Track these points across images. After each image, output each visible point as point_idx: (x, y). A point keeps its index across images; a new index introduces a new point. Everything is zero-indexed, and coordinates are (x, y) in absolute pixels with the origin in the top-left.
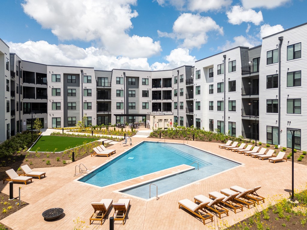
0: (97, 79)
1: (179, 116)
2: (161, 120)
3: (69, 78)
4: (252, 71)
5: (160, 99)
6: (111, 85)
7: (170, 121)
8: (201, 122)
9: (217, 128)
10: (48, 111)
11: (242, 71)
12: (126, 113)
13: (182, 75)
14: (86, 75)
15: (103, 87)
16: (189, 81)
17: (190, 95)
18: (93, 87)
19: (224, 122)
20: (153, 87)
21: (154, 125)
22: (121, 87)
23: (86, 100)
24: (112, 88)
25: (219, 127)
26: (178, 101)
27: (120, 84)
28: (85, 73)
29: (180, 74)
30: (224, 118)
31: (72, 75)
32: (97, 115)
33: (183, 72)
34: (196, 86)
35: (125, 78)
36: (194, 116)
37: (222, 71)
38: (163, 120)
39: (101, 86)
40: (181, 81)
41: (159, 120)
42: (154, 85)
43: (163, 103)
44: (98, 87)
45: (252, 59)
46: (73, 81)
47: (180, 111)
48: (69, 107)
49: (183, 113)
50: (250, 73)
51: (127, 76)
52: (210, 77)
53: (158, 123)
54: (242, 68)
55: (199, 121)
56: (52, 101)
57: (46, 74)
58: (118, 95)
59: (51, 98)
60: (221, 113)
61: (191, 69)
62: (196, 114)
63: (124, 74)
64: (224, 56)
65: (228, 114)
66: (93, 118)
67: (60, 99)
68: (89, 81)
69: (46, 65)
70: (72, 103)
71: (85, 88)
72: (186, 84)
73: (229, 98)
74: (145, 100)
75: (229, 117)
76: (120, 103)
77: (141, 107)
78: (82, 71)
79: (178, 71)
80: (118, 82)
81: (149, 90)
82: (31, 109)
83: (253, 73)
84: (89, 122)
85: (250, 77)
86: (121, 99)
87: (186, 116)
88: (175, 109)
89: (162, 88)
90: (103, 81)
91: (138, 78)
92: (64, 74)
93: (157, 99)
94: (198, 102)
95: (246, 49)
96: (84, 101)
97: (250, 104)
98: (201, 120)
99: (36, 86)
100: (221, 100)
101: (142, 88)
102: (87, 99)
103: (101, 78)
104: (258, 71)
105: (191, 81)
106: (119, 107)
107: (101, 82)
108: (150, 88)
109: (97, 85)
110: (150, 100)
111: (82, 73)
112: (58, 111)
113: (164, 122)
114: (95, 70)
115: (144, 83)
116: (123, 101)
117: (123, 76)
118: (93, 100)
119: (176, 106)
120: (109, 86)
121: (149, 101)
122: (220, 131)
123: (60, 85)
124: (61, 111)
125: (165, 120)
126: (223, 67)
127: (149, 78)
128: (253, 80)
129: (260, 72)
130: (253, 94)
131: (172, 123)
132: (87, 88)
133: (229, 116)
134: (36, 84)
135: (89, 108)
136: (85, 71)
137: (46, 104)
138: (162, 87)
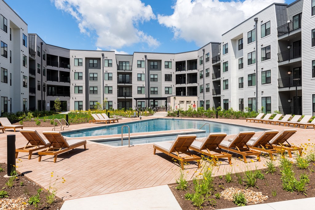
0: (118, 63)
1: (206, 99)
2: (182, 102)
3: (91, 62)
4: (291, 29)
5: (185, 83)
6: (132, 69)
7: (193, 103)
8: (229, 102)
9: (248, 107)
10: (71, 95)
11: (279, 32)
12: (147, 97)
13: (207, 54)
14: (107, 59)
15: (124, 71)
16: (215, 59)
17: (217, 74)
18: (113, 70)
19: (256, 99)
20: (176, 71)
21: (175, 107)
22: (143, 70)
23: (106, 84)
24: (132, 71)
25: (250, 105)
26: (204, 84)
27: (141, 67)
28: (106, 56)
29: (205, 53)
30: (256, 94)
31: (93, 59)
32: (118, 99)
33: (209, 49)
34: (223, 62)
35: (147, 61)
36: (221, 97)
37: (254, 38)
38: (185, 102)
39: (122, 70)
40: (207, 60)
41: (180, 101)
42: (178, 69)
43: (187, 87)
44: (119, 71)
45: (292, 17)
46: (95, 65)
47: (206, 94)
48: (90, 91)
49: (209, 96)
50: (289, 32)
51: (148, 59)
52: (239, 50)
53: (179, 104)
54: (278, 28)
55: (227, 102)
56: (74, 85)
57: (69, 59)
58: (140, 79)
59: (74, 82)
60: (253, 88)
61: (218, 46)
62: (224, 94)
63: (146, 57)
64: (255, 20)
65: (261, 87)
66: (113, 103)
67: (82, 83)
68: (110, 65)
69: (70, 50)
70: (93, 87)
71: (105, 72)
72: (213, 63)
73: (262, 69)
74: (168, 84)
75: (262, 92)
76: (141, 87)
77: (163, 92)
78: (103, 55)
79: (204, 51)
80: (139, 66)
81: (172, 73)
82: (56, 92)
83: (293, 30)
84: (110, 106)
85: (289, 36)
86: (143, 83)
87: (212, 98)
88: (201, 92)
89: (186, 71)
90: (124, 65)
91: (160, 61)
92: (86, 58)
93: (181, 83)
94: (226, 80)
95: (283, 7)
96: (105, 85)
97: (289, 73)
98: (229, 101)
99: (59, 69)
100: (253, 72)
101: (164, 71)
102: (108, 83)
103: (122, 62)
104: (300, 27)
105: (218, 59)
106: (140, 92)
107: (122, 66)
108: (173, 71)
109: (118, 69)
110: (173, 84)
111: (103, 56)
112: (80, 95)
113: (187, 103)
114: (116, 55)
115: (167, 67)
116: (145, 86)
117: (144, 59)
118: (114, 84)
119: (202, 90)
120: (131, 69)
121: (172, 86)
122: (252, 110)
123: (82, 69)
124: (83, 95)
125: (187, 102)
126: (254, 33)
127: (172, 60)
128: (293, 43)
129: (302, 28)
130: (294, 58)
131: (195, 106)
132: (108, 72)
133: (262, 90)
134: (59, 67)
135: (110, 92)
136: (106, 54)
137: (69, 87)
138: (186, 69)
